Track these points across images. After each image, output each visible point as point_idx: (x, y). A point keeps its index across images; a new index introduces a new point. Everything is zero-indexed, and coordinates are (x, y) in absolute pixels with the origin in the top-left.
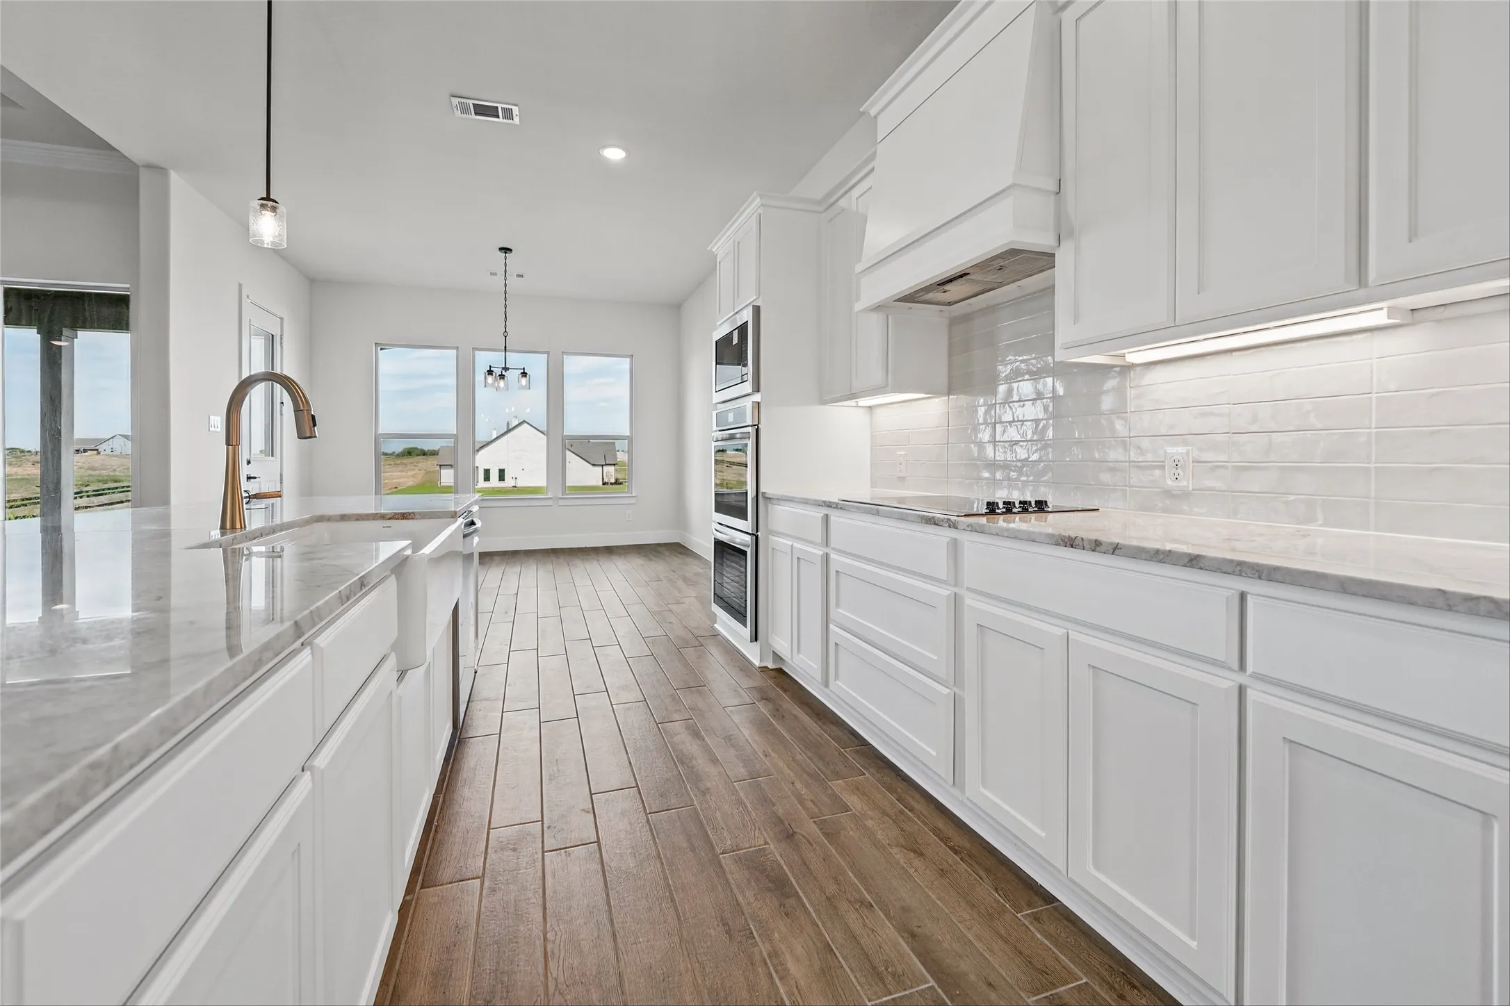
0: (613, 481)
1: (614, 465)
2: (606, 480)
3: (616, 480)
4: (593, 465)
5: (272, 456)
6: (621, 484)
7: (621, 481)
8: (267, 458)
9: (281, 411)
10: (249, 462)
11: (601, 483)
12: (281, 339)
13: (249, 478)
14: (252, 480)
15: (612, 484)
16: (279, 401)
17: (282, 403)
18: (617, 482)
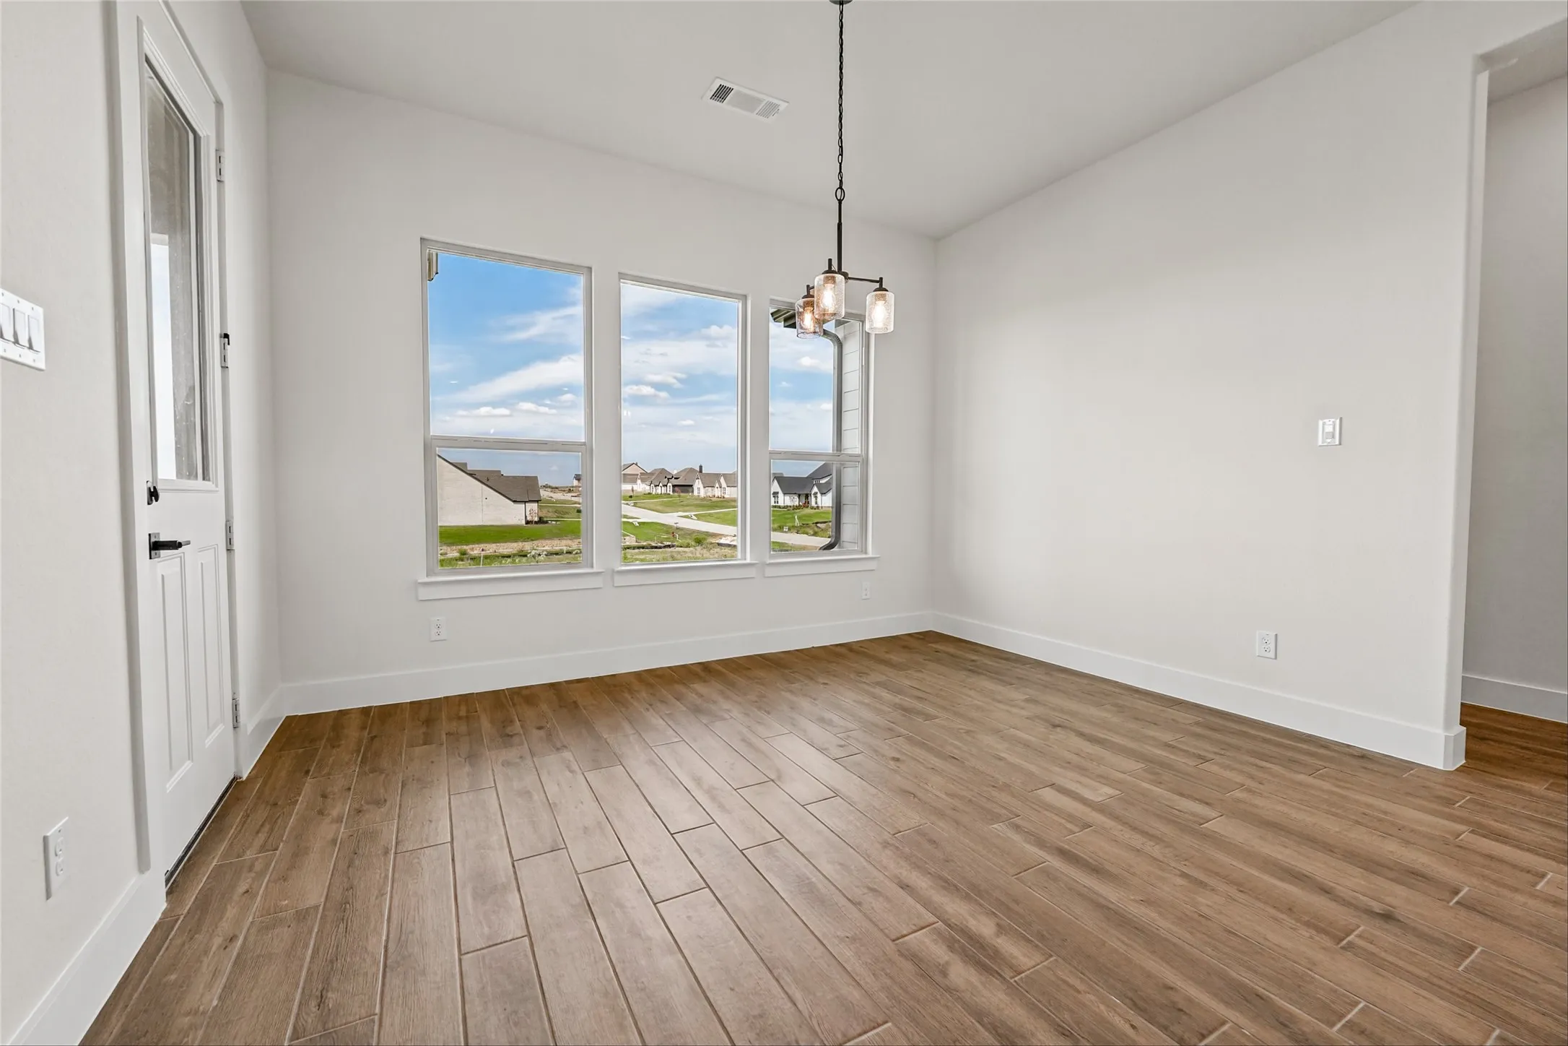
0: (536, 519)
1: (537, 501)
2: (529, 518)
3: (540, 518)
4: (514, 501)
5: (205, 477)
6: (546, 522)
7: (545, 519)
8: (191, 483)
9: (224, 359)
10: (153, 495)
11: (524, 522)
12: (219, 159)
13: (156, 546)
14: (163, 553)
15: (536, 523)
16: (217, 331)
17: (226, 336)
18: (541, 521)
